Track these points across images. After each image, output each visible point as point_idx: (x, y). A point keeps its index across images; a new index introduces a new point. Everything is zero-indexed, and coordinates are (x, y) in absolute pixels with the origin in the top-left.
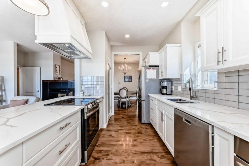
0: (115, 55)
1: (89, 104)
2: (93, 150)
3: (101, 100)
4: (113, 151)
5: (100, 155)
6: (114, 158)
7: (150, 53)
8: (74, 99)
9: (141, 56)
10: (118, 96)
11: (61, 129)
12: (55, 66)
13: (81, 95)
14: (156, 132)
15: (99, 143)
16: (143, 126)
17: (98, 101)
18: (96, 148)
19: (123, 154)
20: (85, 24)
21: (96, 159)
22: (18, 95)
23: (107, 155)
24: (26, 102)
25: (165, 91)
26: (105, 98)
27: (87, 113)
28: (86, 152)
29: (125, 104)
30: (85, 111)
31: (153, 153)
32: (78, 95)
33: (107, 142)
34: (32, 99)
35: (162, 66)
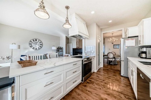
0: (103, 34)
1: (86, 58)
2: (87, 79)
3: (94, 57)
4: (96, 83)
5: (90, 82)
6: (96, 85)
7: (128, 28)
8: (82, 56)
9: (123, 31)
10: (107, 57)
11: (74, 65)
12: (77, 42)
13: (85, 55)
14: (130, 84)
15: (91, 77)
16: (122, 78)
17: (91, 58)
18: (89, 79)
19: (101, 86)
20: (86, 23)
21: (88, 82)
22: (66, 53)
23: (93, 83)
24: (68, 56)
25: (144, 55)
26: (96, 57)
27: (84, 62)
28: (83, 78)
29: (112, 62)
30: (84, 61)
31: (122, 93)
32: (84, 55)
33: (95, 78)
34: (69, 55)
35: (140, 36)
